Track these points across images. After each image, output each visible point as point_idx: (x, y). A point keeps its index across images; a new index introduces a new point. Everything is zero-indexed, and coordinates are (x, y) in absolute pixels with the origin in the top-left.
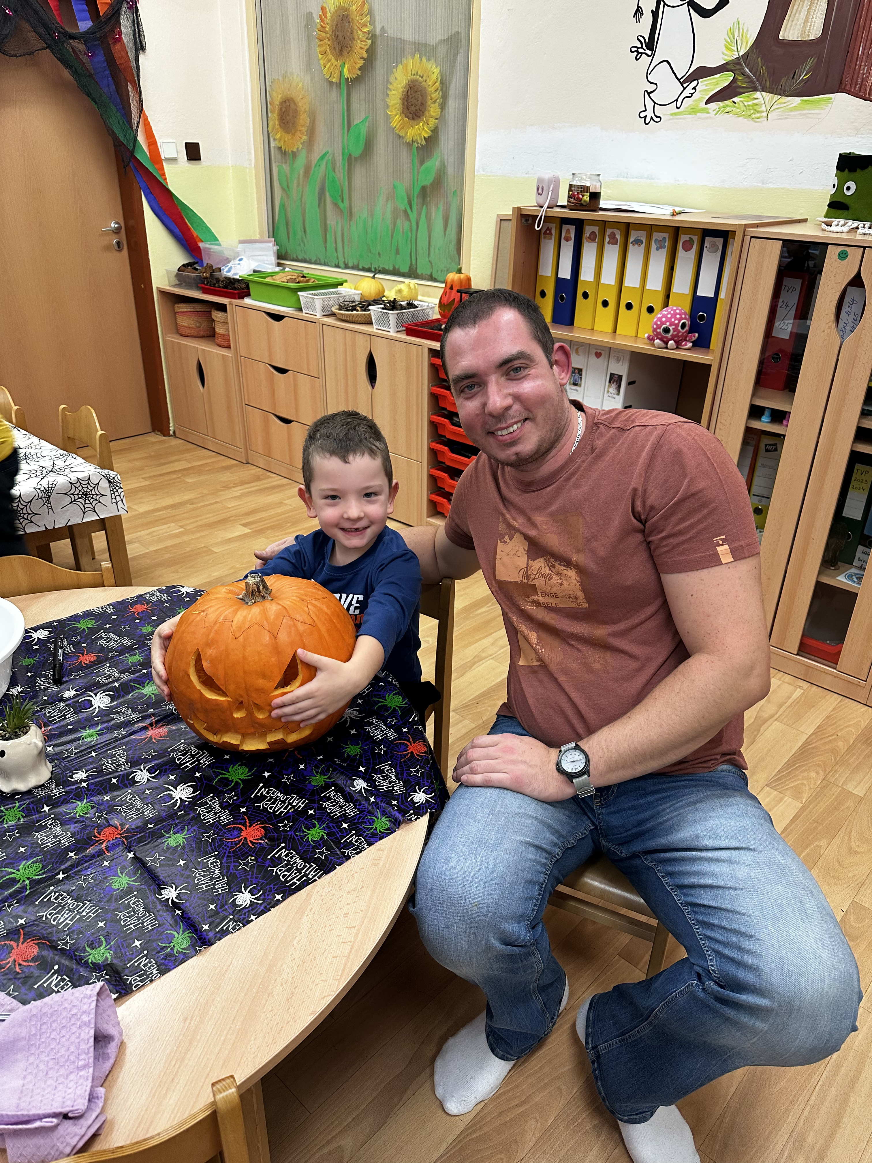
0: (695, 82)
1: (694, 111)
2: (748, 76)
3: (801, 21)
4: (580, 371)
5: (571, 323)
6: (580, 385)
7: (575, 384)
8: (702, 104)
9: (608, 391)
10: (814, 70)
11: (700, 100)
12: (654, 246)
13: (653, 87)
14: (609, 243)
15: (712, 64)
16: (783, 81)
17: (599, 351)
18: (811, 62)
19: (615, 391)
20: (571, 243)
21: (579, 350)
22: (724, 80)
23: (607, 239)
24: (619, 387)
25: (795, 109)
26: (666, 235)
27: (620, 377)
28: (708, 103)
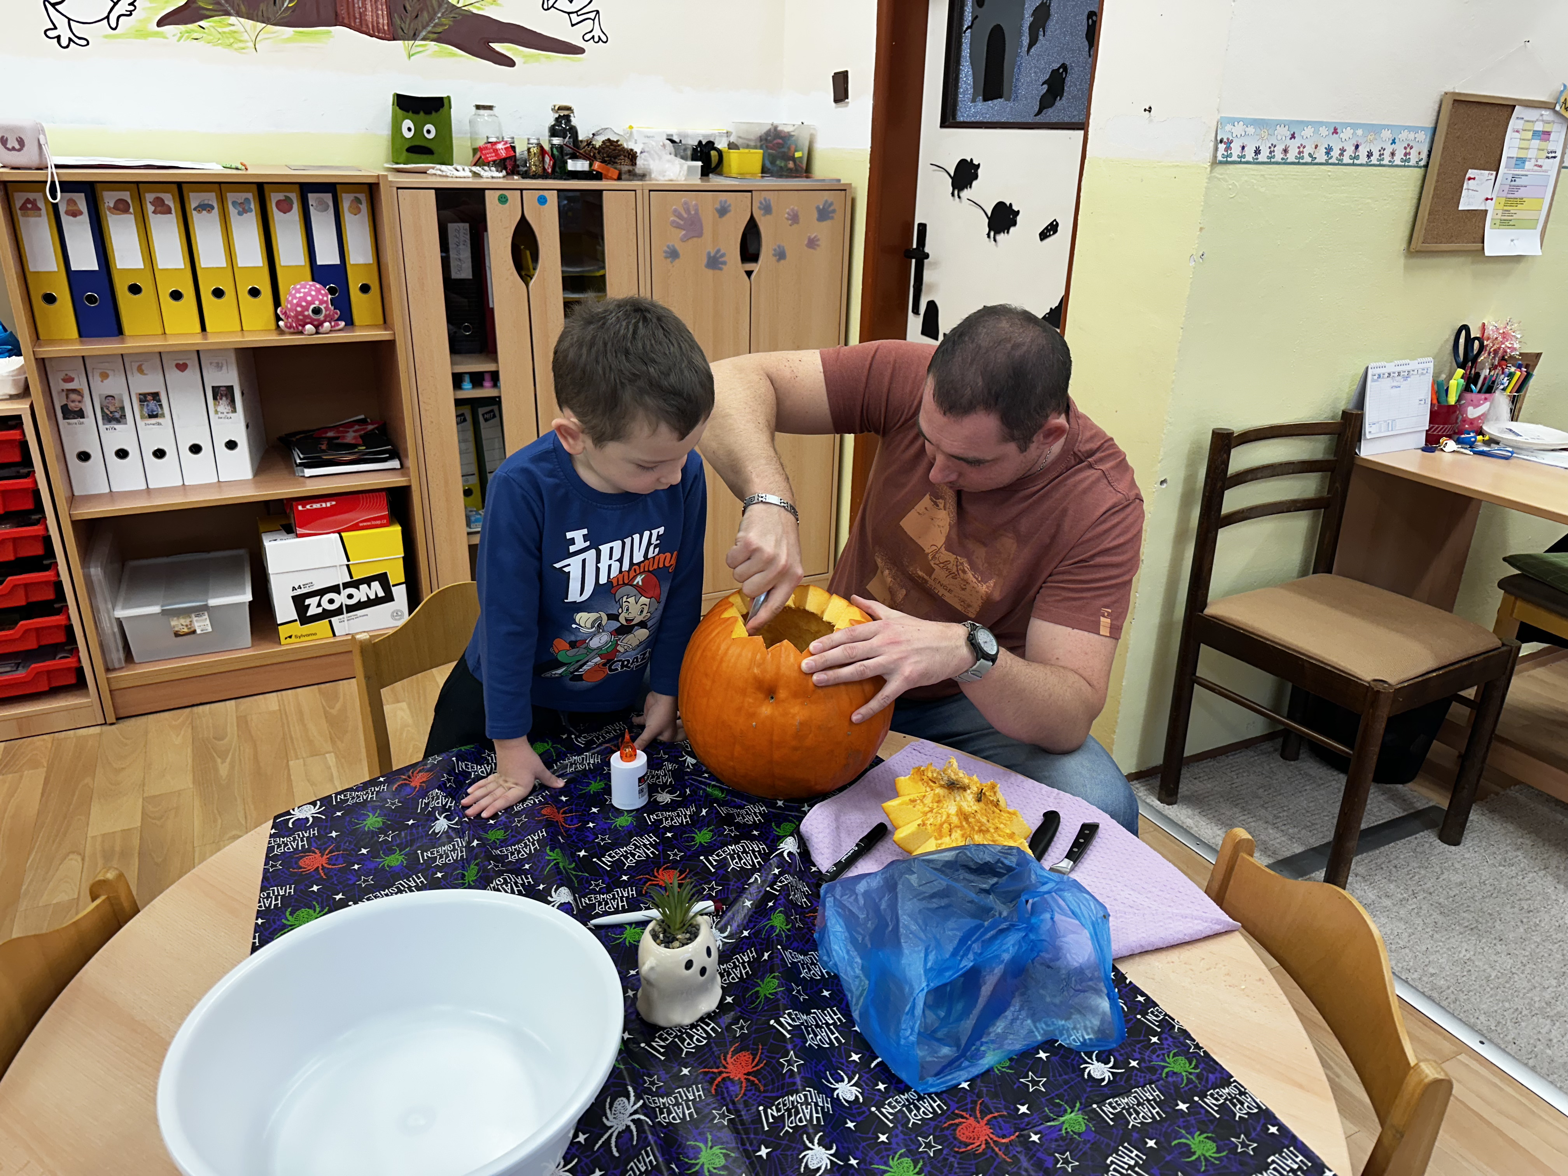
1: (141, 34)
4: (156, 396)
5: (120, 331)
6: (163, 416)
7: (152, 416)
8: (154, 27)
9: (216, 412)
11: (146, 20)
12: (232, 211)
14: (154, 212)
17: (181, 362)
19: (229, 409)
20: (85, 218)
21: (144, 367)
23: (150, 208)
24: (232, 401)
26: (250, 196)
27: (230, 389)
28: (160, 23)
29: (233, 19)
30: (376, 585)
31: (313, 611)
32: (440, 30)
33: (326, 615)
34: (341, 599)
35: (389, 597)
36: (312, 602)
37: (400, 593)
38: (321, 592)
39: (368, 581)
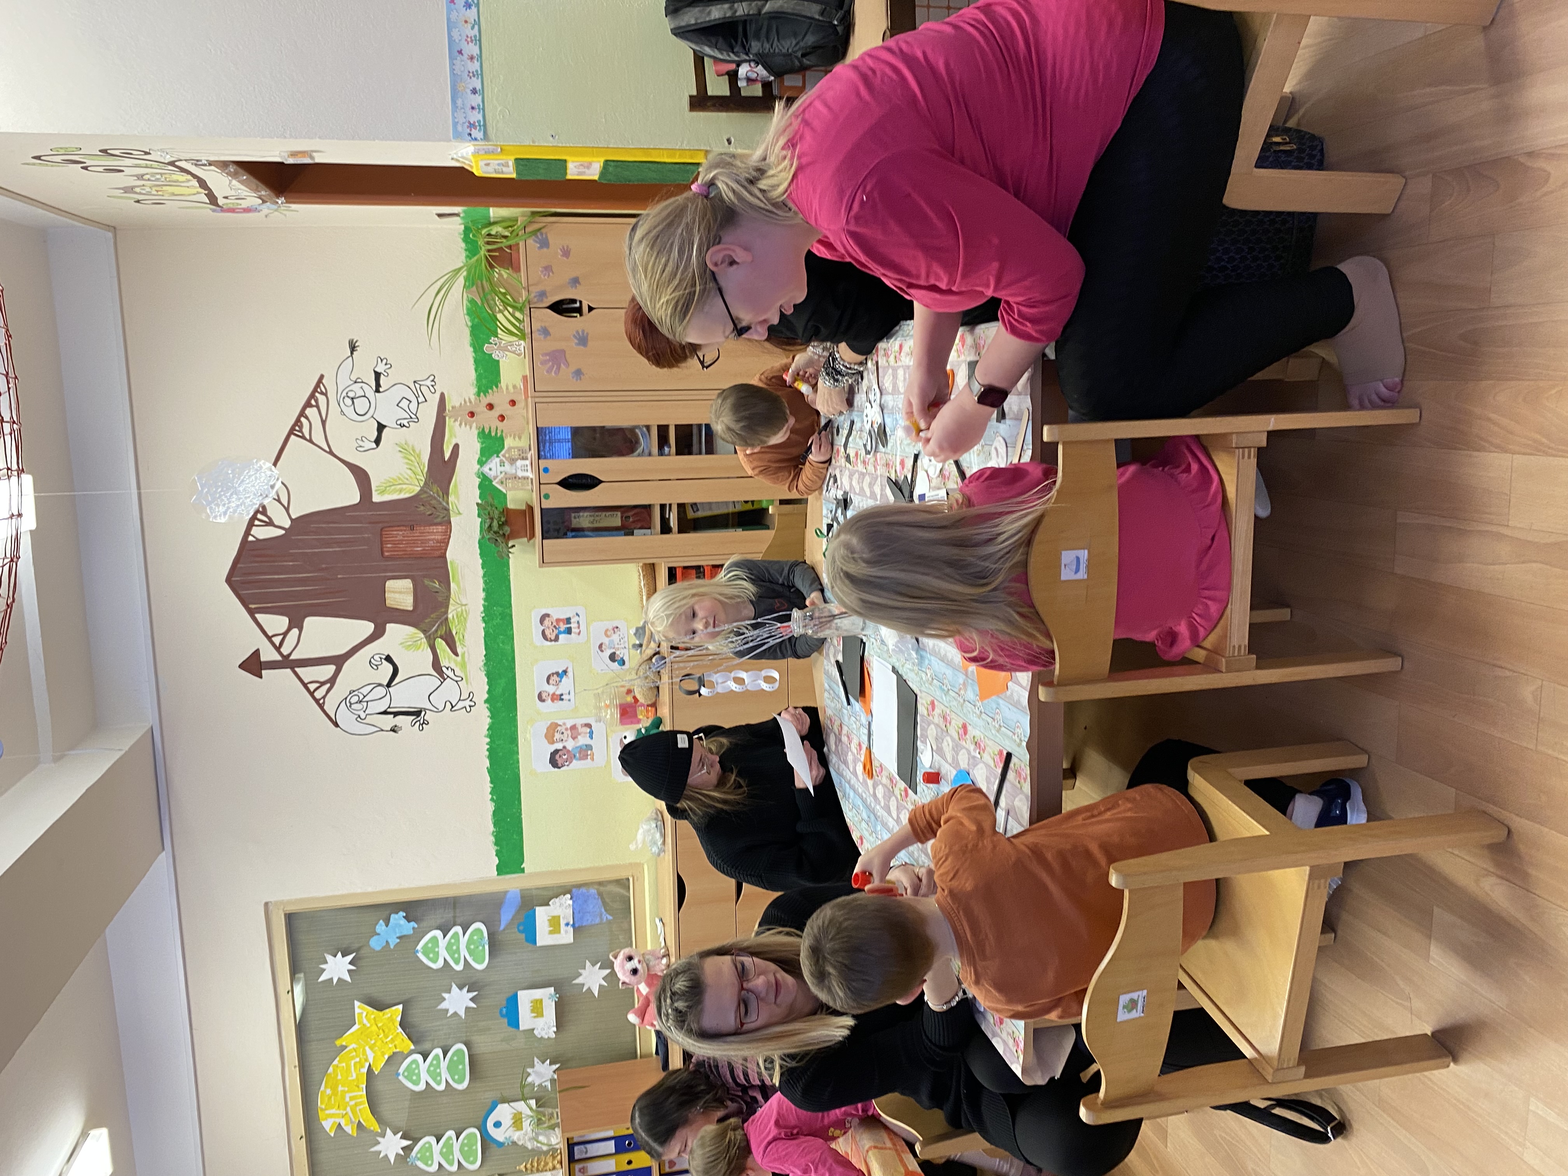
0: (444, 669)
1: (463, 666)
2: (438, 626)
3: (401, 596)
8: (459, 659)
11: (455, 661)
13: (448, 704)
15: (430, 657)
16: (440, 599)
22: (441, 644)
25: (459, 586)
29: (450, 616)
32: (441, 494)
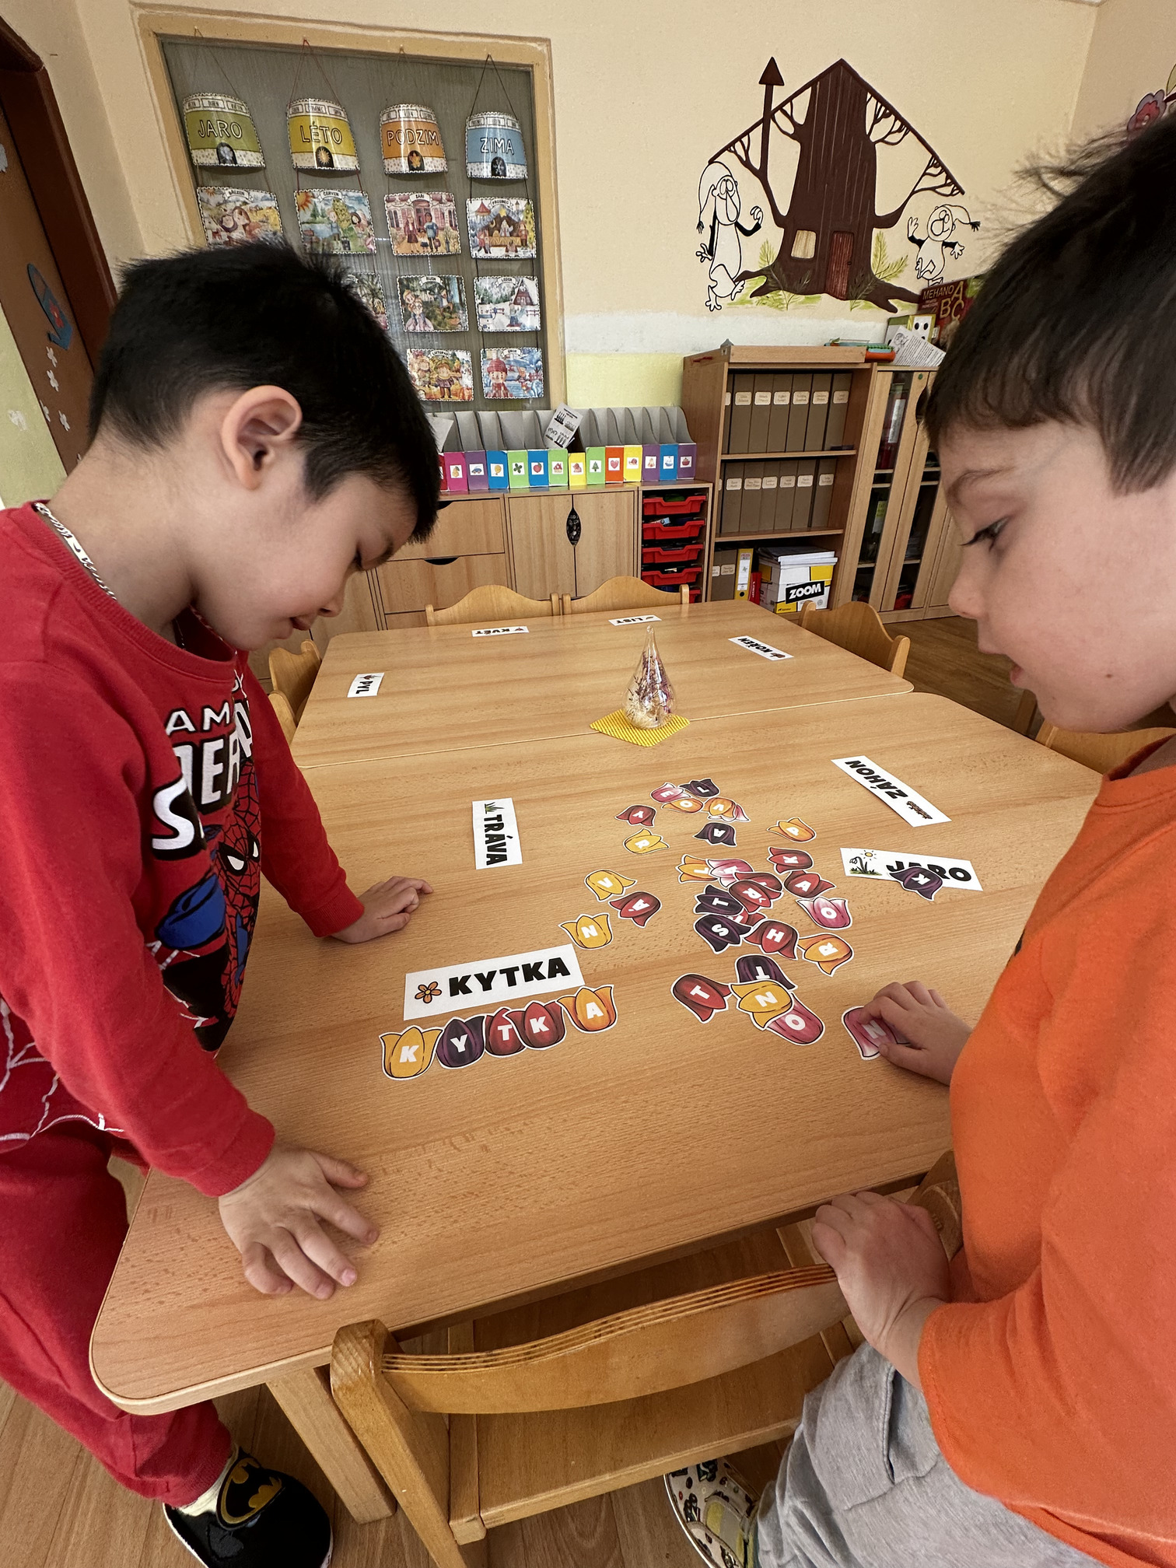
0: (742, 282)
1: (742, 302)
2: (775, 280)
3: (803, 246)
8: (748, 298)
10: (811, 278)
11: (747, 294)
13: (714, 284)
15: (754, 270)
16: (795, 284)
18: (809, 273)
22: (760, 281)
25: (802, 303)
28: (751, 297)
29: (781, 292)
30: (819, 585)
31: (792, 597)
32: (867, 293)
33: (797, 599)
34: (804, 591)
35: (822, 593)
36: (793, 592)
37: (827, 590)
38: (797, 587)
39: (816, 583)
